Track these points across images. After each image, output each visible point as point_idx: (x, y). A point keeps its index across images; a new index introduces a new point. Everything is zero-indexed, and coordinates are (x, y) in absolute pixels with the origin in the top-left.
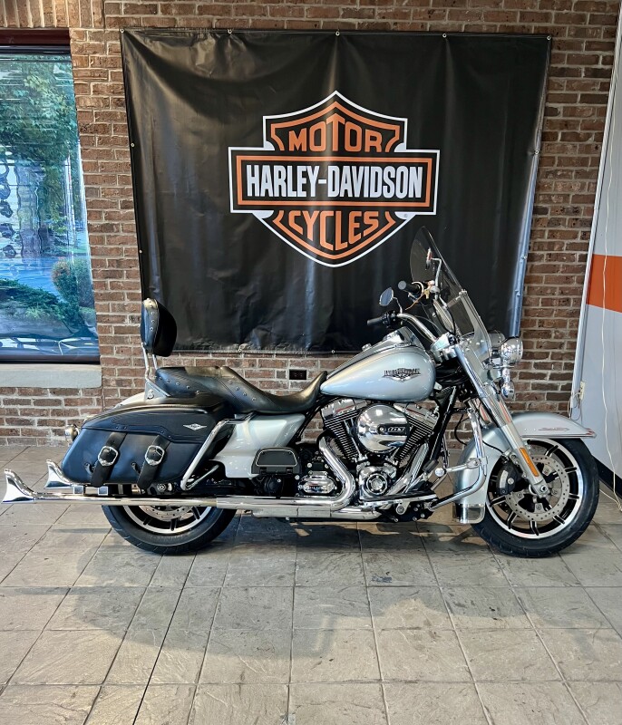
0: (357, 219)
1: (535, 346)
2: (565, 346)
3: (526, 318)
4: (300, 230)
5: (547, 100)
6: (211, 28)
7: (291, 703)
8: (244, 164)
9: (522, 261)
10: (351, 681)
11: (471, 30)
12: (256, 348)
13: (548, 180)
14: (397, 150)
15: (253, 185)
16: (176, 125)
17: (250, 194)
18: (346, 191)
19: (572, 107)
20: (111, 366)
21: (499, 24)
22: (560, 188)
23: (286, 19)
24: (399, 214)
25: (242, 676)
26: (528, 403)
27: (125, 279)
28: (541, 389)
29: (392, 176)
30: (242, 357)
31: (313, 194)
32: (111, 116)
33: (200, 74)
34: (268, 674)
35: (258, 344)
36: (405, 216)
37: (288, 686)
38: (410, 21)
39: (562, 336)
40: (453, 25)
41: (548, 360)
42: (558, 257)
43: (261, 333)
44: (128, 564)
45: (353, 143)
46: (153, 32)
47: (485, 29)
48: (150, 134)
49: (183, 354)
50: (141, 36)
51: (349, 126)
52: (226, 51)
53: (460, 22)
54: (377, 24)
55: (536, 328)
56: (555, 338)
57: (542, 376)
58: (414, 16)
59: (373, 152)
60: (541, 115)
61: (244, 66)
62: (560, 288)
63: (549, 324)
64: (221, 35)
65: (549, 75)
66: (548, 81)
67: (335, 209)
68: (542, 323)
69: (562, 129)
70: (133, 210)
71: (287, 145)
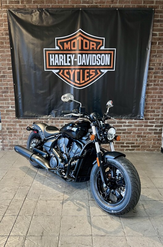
0: (88, 73)
1: (150, 115)
2: (160, 116)
3: (146, 106)
4: (68, 76)
5: (153, 31)
6: (37, 8)
7: (59, 243)
8: (49, 54)
9: (145, 86)
10: (81, 235)
11: (126, 7)
12: (53, 117)
13: (154, 58)
14: (101, 49)
15: (52, 61)
16: (26, 41)
17: (51, 64)
18: (84, 63)
19: (162, 33)
20: (5, 123)
21: (136, 5)
22: (158, 61)
23: (63, 5)
24: (102, 71)
25: (42, 233)
26: (147, 135)
27: (9, 94)
28: (152, 130)
29: (100, 58)
30: (49, 120)
31: (72, 64)
32: (4, 39)
33: (34, 24)
34: (52, 232)
35: (54, 115)
36: (104, 71)
37: (59, 237)
38: (105, 4)
39: (159, 112)
40: (120, 6)
41: (154, 120)
42: (157, 85)
43: (55, 112)
44: (6, 191)
45: (86, 46)
46: (18, 10)
47: (131, 7)
48: (17, 44)
49: (29, 119)
50: (14, 11)
51: (85, 41)
52: (43, 16)
53: (123, 5)
54: (94, 6)
55: (150, 109)
56: (157, 113)
57: (152, 126)
58: (107, 3)
59: (93, 49)
60: (151, 36)
61: (49, 21)
62: (158, 96)
63: (154, 108)
64: (41, 10)
65: (154, 22)
66: (153, 24)
67: (80, 69)
68: (152, 107)
69: (158, 41)
70: (12, 70)
71: (63, 47)
